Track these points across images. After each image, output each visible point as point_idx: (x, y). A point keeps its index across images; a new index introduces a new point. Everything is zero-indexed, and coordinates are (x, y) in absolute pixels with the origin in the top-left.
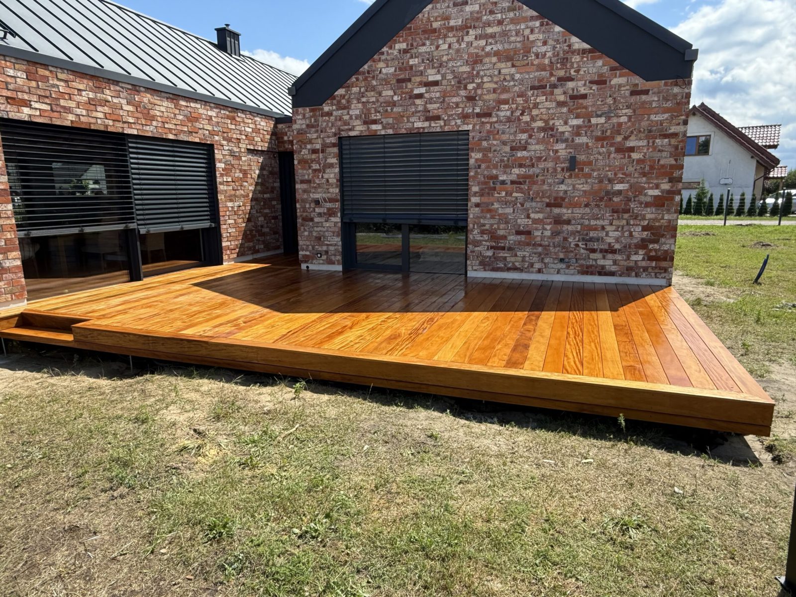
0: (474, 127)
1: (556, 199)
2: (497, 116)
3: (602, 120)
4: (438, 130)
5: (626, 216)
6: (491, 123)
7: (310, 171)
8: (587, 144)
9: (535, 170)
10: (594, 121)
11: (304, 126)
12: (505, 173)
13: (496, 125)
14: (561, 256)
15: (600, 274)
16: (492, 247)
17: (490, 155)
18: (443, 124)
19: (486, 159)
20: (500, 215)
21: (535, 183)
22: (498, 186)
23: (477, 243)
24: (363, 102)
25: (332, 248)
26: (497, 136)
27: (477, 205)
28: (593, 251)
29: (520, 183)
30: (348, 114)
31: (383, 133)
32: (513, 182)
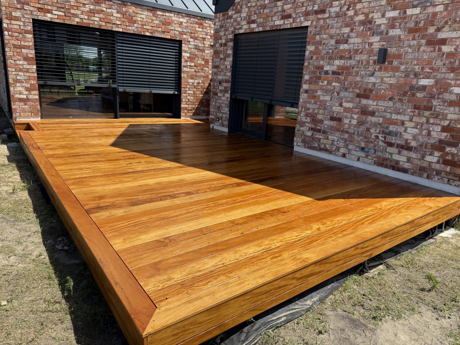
0: (312, 23)
1: (365, 90)
2: (330, 12)
3: (417, 11)
4: (289, 26)
6: (324, 19)
7: (219, 59)
8: (400, 36)
9: (352, 62)
11: (219, 27)
12: (329, 64)
13: (328, 20)
14: (363, 145)
15: (393, 168)
16: (312, 129)
17: (320, 48)
18: (292, 21)
19: (316, 52)
20: (321, 101)
21: (350, 74)
22: (323, 75)
23: (302, 124)
24: (249, 7)
25: (224, 116)
26: (327, 31)
27: (306, 91)
28: (391, 145)
29: (339, 74)
30: (240, 16)
31: (257, 30)
32: (334, 73)
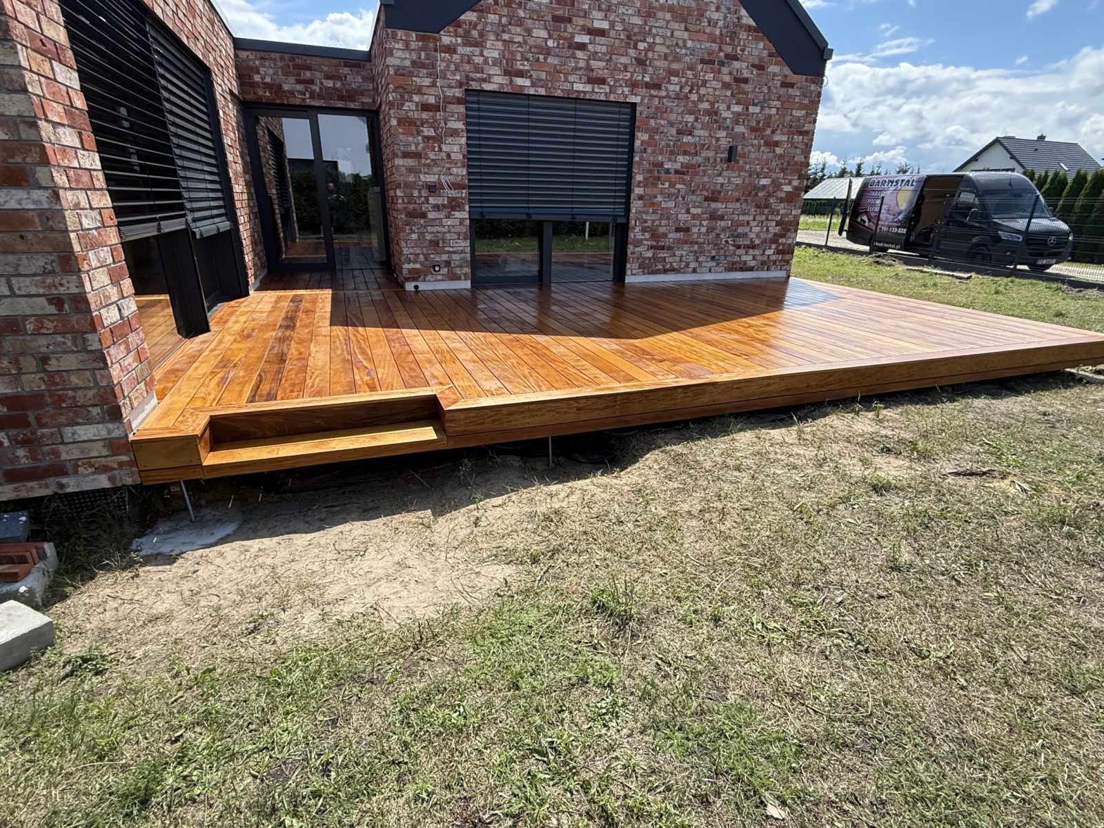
0: (642, 100)
1: (713, 192)
2: (667, 90)
3: (757, 109)
4: (603, 98)
5: (766, 211)
6: (660, 98)
7: (420, 138)
8: (744, 134)
9: (698, 159)
10: (752, 109)
11: (407, 63)
12: (670, 160)
13: (665, 100)
14: (714, 253)
15: (742, 270)
16: (652, 247)
17: (657, 137)
18: (608, 91)
19: (651, 142)
20: (662, 209)
21: (697, 174)
22: (663, 175)
23: (638, 243)
24: (505, 41)
25: (456, 257)
26: (665, 115)
27: (641, 198)
28: (739, 247)
29: (683, 173)
30: (482, 55)
31: (532, 92)
32: (677, 172)
